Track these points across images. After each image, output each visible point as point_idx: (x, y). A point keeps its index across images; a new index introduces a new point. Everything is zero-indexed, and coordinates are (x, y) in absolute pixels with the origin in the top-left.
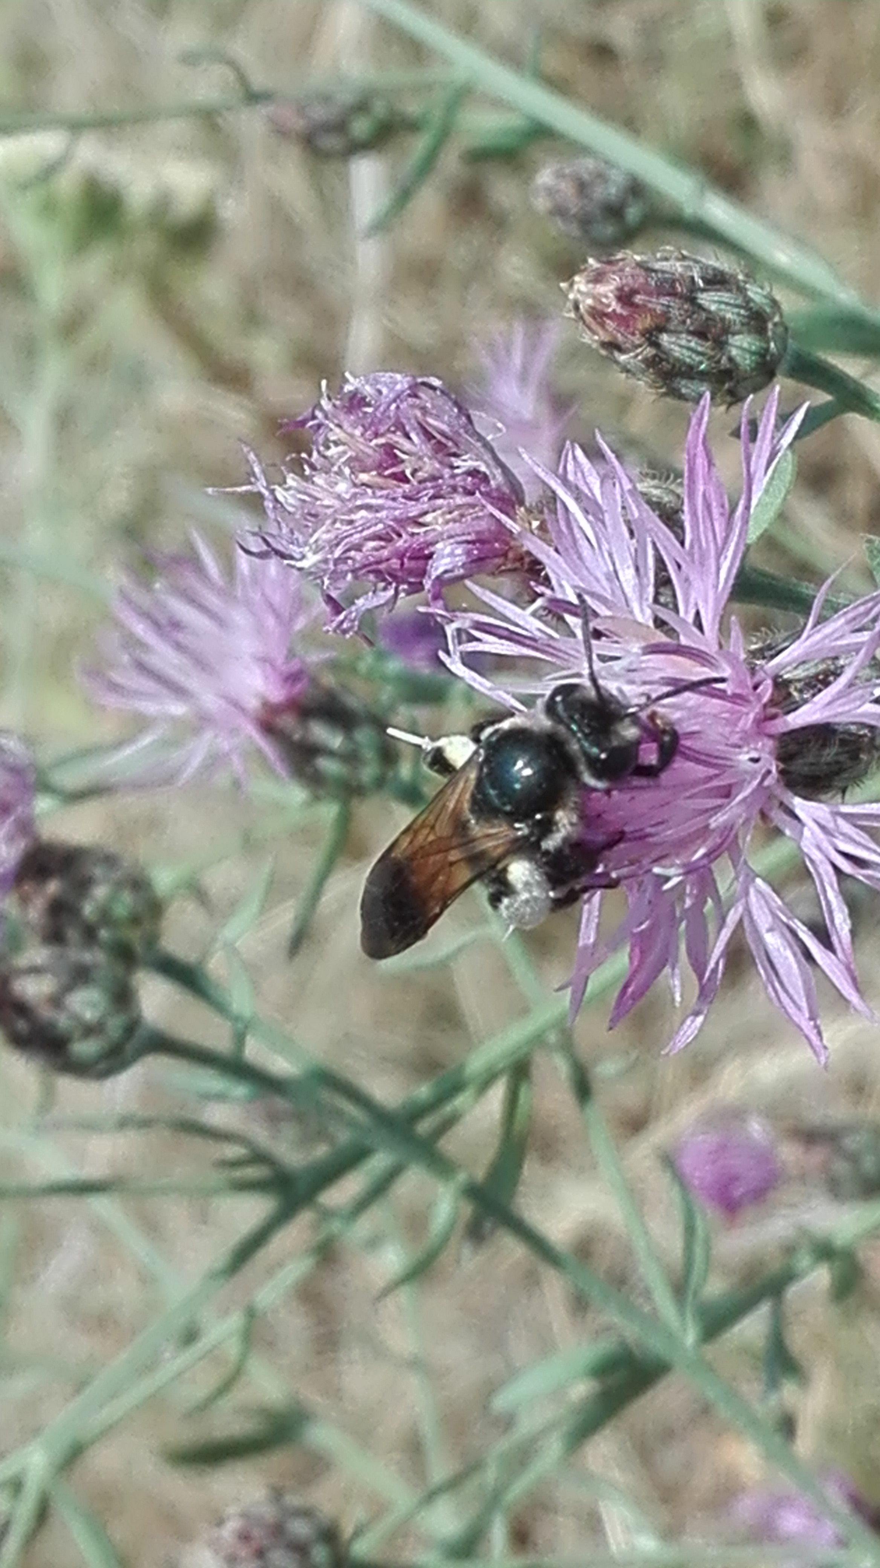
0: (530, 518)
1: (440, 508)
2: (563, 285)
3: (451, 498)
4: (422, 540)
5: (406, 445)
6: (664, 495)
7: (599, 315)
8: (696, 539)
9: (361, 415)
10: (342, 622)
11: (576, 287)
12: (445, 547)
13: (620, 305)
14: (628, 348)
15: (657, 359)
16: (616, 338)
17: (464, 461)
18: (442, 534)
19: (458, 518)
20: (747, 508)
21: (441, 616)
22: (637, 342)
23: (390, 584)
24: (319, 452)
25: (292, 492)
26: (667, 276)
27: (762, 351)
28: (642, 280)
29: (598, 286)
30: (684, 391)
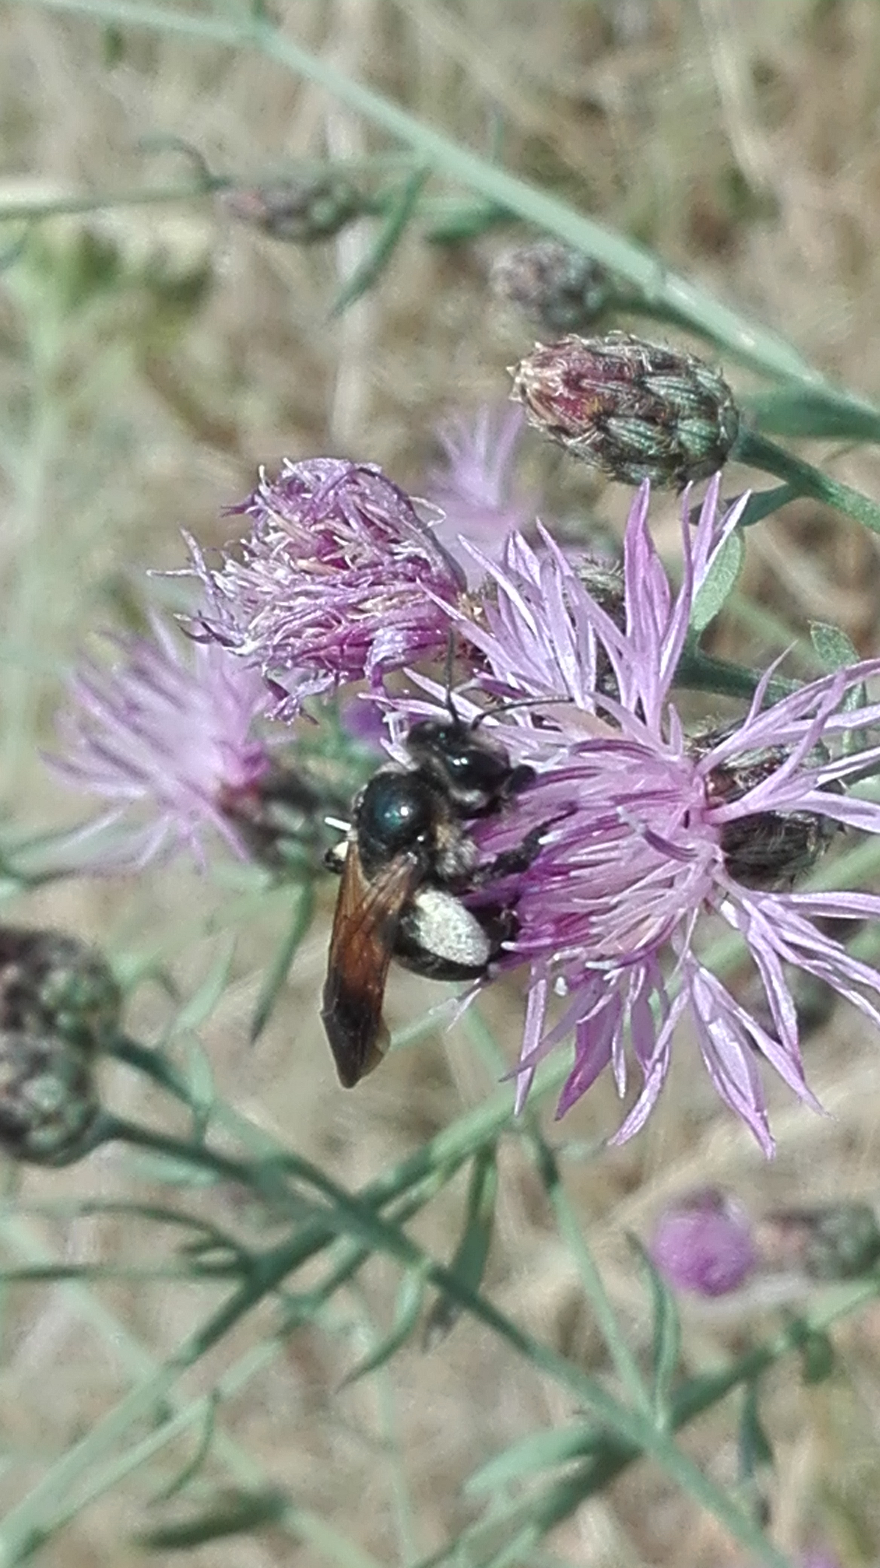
0: (473, 604)
1: (381, 594)
2: (510, 369)
3: (392, 585)
4: (361, 626)
5: (346, 532)
6: (609, 581)
7: (546, 398)
8: (637, 626)
9: (300, 500)
10: (283, 709)
11: (522, 370)
12: (385, 633)
13: (567, 390)
14: (575, 432)
15: (605, 444)
16: (564, 422)
17: (406, 547)
18: (381, 621)
19: (399, 605)
20: (689, 595)
21: (383, 703)
22: (586, 427)
23: (331, 670)
24: (258, 539)
25: (232, 578)
26: (614, 360)
27: (713, 436)
28: (589, 364)
29: (545, 370)
30: (633, 475)
